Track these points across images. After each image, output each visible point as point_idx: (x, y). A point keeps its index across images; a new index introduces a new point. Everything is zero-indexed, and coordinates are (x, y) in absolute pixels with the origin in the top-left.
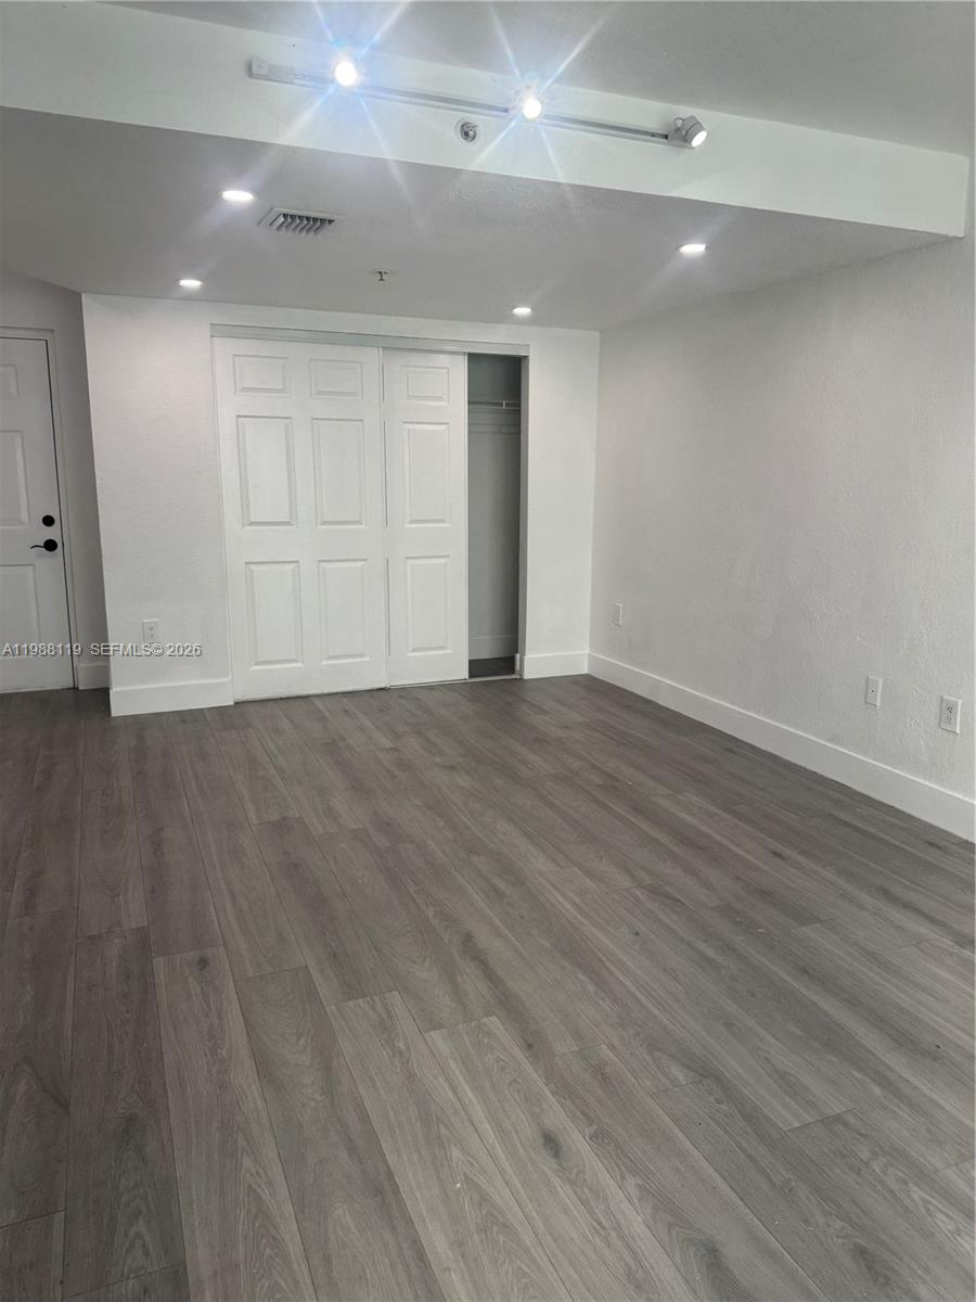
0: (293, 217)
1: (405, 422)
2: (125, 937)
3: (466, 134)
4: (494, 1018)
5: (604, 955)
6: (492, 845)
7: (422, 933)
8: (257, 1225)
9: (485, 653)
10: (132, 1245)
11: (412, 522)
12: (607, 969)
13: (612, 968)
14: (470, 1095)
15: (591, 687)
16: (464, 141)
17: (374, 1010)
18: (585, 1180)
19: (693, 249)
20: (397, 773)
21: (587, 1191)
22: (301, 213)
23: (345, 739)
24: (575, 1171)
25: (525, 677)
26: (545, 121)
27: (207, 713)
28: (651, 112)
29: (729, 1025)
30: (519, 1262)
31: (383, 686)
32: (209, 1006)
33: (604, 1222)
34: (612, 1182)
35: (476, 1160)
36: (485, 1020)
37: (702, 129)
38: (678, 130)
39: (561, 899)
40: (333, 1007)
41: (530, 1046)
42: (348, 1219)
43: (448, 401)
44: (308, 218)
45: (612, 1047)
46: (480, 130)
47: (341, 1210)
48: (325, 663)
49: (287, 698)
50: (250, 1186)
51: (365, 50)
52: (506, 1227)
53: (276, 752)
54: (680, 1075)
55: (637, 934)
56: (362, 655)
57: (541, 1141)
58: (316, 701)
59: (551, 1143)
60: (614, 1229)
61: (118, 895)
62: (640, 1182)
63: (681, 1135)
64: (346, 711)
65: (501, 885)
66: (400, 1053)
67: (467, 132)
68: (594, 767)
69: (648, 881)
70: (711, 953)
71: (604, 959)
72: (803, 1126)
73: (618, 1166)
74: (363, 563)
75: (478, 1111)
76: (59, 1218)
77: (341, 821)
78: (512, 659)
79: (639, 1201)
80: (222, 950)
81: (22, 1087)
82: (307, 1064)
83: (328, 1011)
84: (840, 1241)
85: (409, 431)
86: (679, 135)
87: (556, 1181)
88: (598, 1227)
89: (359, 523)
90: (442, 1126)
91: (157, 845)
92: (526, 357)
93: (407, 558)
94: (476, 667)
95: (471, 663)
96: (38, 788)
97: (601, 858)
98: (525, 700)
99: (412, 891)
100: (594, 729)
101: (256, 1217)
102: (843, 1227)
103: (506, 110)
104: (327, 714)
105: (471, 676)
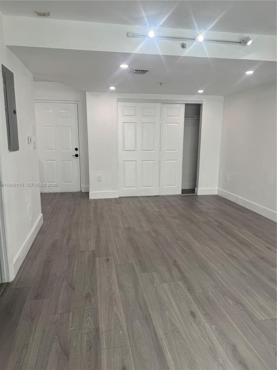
0: (138, 70)
1: (167, 123)
2: (89, 252)
3: (183, 47)
4: (180, 282)
5: (213, 270)
6: (184, 239)
7: (163, 259)
8: (116, 322)
9: (187, 188)
10: (87, 322)
11: (167, 150)
12: (213, 273)
13: (215, 273)
14: (172, 300)
15: (218, 199)
16: (182, 48)
17: (149, 276)
18: (201, 324)
19: (250, 73)
20: (159, 218)
21: (201, 327)
22: (140, 69)
23: (146, 208)
24: (198, 322)
25: (198, 194)
26: (205, 41)
27: (112, 200)
28: (236, 36)
29: (247, 292)
30: (181, 341)
31: (157, 195)
32: (108, 270)
33: (205, 335)
34: (208, 326)
35: (172, 315)
36: (178, 282)
37: (251, 40)
38: (244, 41)
39: (202, 254)
40: (139, 274)
41: (189, 290)
42: (138, 324)
43: (179, 117)
44: (142, 71)
45: (212, 293)
46: (187, 45)
47: (137, 322)
48: (142, 188)
49: (132, 197)
50: (115, 313)
51: (157, 27)
52: (179, 332)
53: (128, 210)
54: (231, 302)
55: (223, 265)
56: (152, 186)
57: (190, 313)
58: (140, 198)
59: (193, 314)
60: (208, 337)
61: (88, 242)
62: (216, 327)
63: (229, 317)
64: (147, 201)
65: (186, 249)
66: (155, 287)
67: (183, 46)
68: (216, 220)
69: (228, 252)
70: (244, 272)
71: (213, 271)
72: (265, 320)
73: (210, 322)
74: (153, 161)
75: (174, 304)
76: (71, 314)
77: (144, 229)
78: (194, 190)
79: (215, 332)
80: (112, 257)
81: (64, 284)
82: (131, 287)
83: (137, 275)
84: (272, 350)
85: (167, 125)
86: (243, 42)
87: (193, 324)
88: (203, 336)
89: (153, 150)
90: (164, 306)
91: (98, 230)
92: (202, 104)
93: (165, 160)
94: (184, 191)
95: (182, 190)
96: (71, 215)
97: (215, 245)
98: (197, 201)
99: (161, 248)
100: (217, 210)
101: (116, 320)
102: (274, 347)
103: (194, 39)
104: (142, 201)
105: (182, 194)
